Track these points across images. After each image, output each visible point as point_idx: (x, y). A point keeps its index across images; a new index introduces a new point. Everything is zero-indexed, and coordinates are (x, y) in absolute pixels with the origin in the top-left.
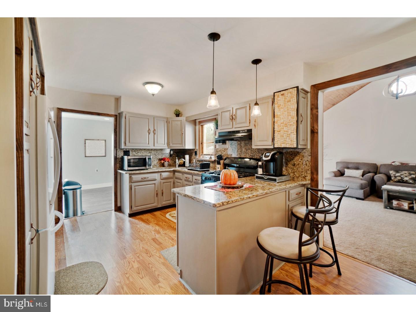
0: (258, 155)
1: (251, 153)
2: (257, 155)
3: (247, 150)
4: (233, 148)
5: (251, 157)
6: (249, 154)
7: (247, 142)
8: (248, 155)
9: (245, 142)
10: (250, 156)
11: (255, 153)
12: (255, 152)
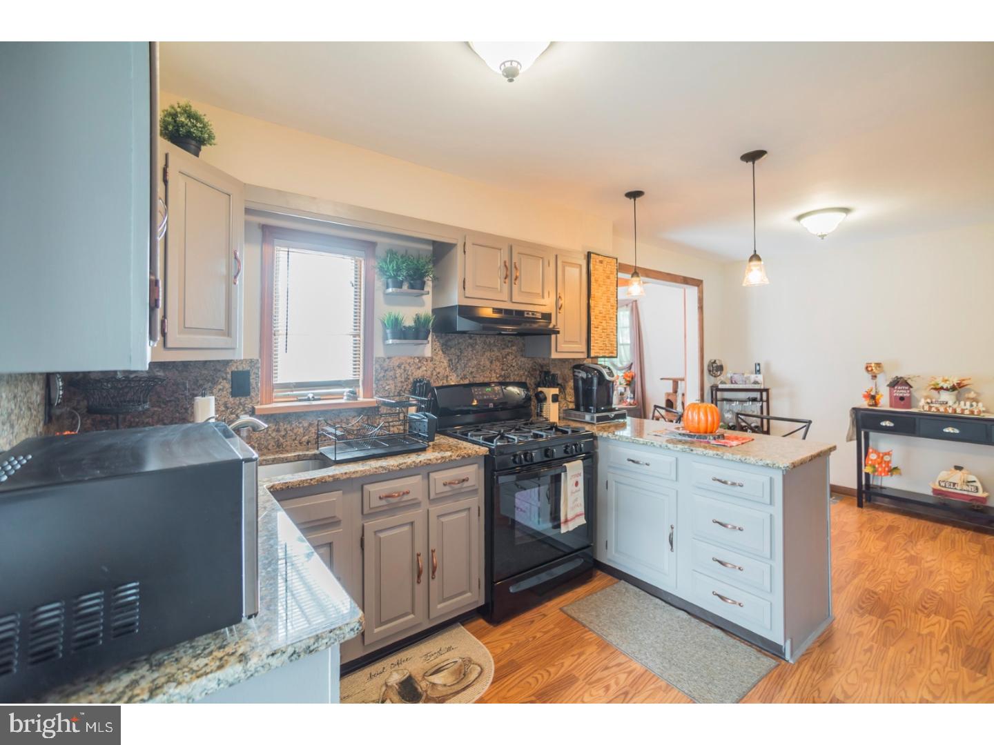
0: (518, 375)
1: (502, 369)
2: (514, 374)
3: (491, 362)
4: (454, 357)
5: (501, 379)
6: (497, 373)
7: (492, 342)
8: (494, 375)
9: (488, 341)
10: (500, 376)
11: (512, 368)
12: (511, 365)
